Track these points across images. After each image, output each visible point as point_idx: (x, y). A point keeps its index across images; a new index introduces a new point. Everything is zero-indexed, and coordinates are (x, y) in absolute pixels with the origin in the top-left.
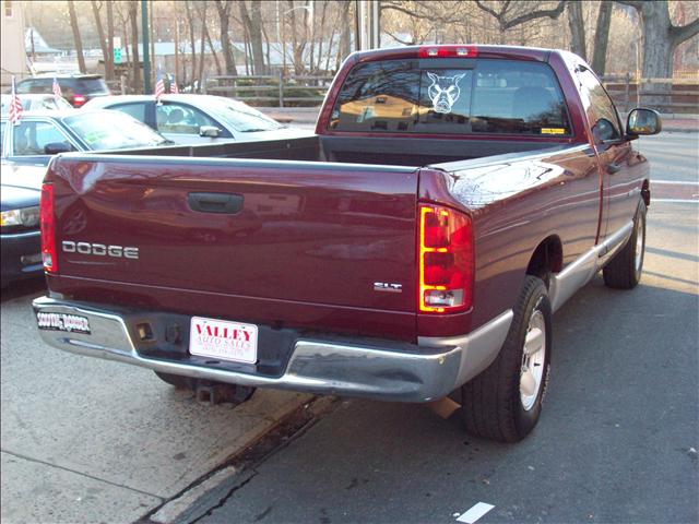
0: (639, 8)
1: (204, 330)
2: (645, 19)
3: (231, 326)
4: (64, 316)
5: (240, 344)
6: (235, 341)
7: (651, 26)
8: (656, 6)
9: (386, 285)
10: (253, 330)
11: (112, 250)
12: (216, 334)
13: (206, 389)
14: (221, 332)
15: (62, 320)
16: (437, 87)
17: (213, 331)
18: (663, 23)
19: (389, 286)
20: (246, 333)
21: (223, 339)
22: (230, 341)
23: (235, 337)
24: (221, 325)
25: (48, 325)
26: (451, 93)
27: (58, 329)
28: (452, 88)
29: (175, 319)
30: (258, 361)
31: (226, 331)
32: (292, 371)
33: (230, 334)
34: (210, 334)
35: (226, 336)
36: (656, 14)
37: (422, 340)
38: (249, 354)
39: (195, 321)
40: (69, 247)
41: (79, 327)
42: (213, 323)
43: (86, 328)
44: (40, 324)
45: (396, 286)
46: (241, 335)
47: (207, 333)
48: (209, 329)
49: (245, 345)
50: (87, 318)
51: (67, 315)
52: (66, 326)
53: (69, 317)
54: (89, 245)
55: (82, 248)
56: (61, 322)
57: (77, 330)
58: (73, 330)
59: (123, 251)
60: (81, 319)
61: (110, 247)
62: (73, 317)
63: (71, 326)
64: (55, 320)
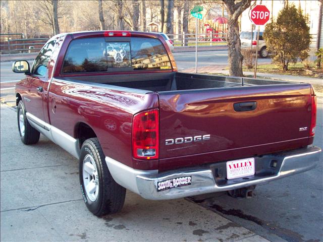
1: (232, 166)
3: (244, 161)
4: (174, 180)
5: (248, 168)
9: (303, 128)
10: (252, 160)
11: (196, 138)
12: (238, 167)
14: (240, 165)
15: (172, 182)
20: (250, 162)
21: (241, 168)
22: (244, 168)
23: (246, 166)
24: (239, 162)
25: (165, 187)
26: (121, 53)
27: (169, 188)
30: (255, 173)
33: (244, 164)
34: (235, 167)
35: (242, 166)
39: (228, 163)
40: (169, 142)
41: (183, 183)
42: (235, 162)
43: (189, 181)
44: (159, 189)
45: (306, 128)
46: (248, 164)
48: (234, 165)
49: (250, 168)
50: (191, 176)
51: (176, 179)
52: (174, 185)
53: (178, 179)
54: (182, 139)
55: (178, 141)
56: (171, 184)
57: (182, 185)
58: (179, 186)
59: (202, 137)
60: (186, 178)
61: (195, 137)
62: (180, 179)
63: (178, 184)
64: (168, 183)
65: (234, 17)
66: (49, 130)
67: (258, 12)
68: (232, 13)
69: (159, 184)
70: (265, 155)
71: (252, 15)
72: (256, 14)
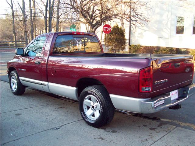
10: (177, 91)
11: (164, 81)
15: (158, 103)
16: (77, 42)
26: (80, 43)
40: (156, 83)
41: (161, 103)
43: (163, 103)
51: (159, 101)
58: (160, 105)
65: (93, 30)
66: (46, 85)
67: (106, 28)
68: (93, 28)
69: (155, 104)
71: (103, 29)
72: (105, 28)
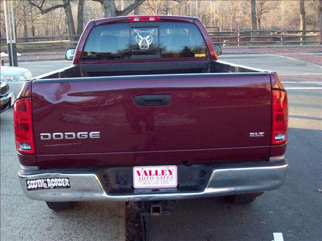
0: (102, 3)
1: (142, 173)
2: (105, 7)
3: (160, 169)
4: (48, 180)
5: (166, 177)
6: (163, 176)
7: (108, 11)
8: (110, 2)
9: (256, 133)
10: (174, 168)
11: (81, 135)
12: (150, 174)
13: (157, 206)
14: (153, 173)
15: (46, 182)
16: (140, 37)
17: (148, 173)
18: (113, 9)
19: (258, 134)
20: (170, 171)
21: (155, 177)
22: (160, 177)
23: (163, 174)
24: (153, 169)
25: (36, 187)
26: (148, 39)
27: (43, 188)
28: (148, 37)
29: (121, 170)
30: (178, 185)
31: (156, 172)
32: (211, 186)
33: (160, 172)
34: (146, 174)
35: (157, 174)
36: (110, 5)
37: (272, 159)
38: (173, 182)
39: (136, 169)
40: (45, 136)
41: (61, 185)
42: (147, 169)
43: (67, 184)
44: (29, 187)
45: (261, 133)
46: (167, 173)
47: (144, 175)
48: (145, 172)
49: (170, 178)
50: (68, 178)
51: (51, 179)
52: (49, 185)
53: (52, 180)
54: (61, 134)
55: (56, 136)
56: (45, 184)
57: (59, 187)
58: (55, 187)
59: (88, 134)
60: (63, 180)
61: (79, 133)
62: (56, 179)
63: (53, 185)
64: (41, 183)
69: (28, 182)
70: (196, 164)
